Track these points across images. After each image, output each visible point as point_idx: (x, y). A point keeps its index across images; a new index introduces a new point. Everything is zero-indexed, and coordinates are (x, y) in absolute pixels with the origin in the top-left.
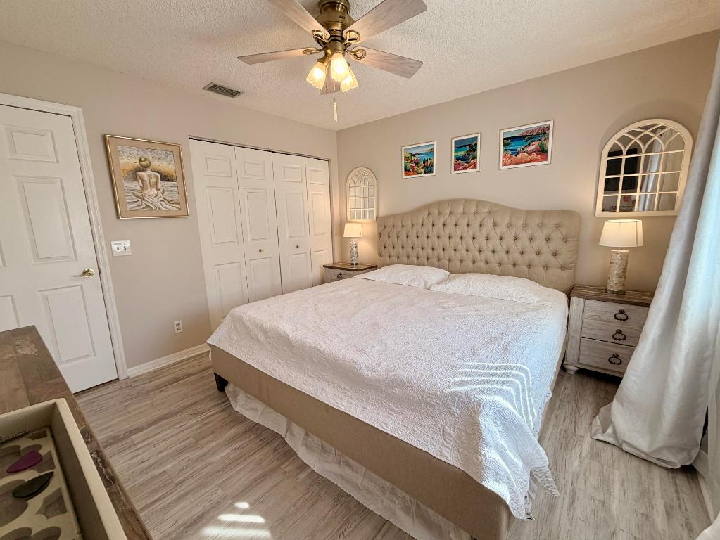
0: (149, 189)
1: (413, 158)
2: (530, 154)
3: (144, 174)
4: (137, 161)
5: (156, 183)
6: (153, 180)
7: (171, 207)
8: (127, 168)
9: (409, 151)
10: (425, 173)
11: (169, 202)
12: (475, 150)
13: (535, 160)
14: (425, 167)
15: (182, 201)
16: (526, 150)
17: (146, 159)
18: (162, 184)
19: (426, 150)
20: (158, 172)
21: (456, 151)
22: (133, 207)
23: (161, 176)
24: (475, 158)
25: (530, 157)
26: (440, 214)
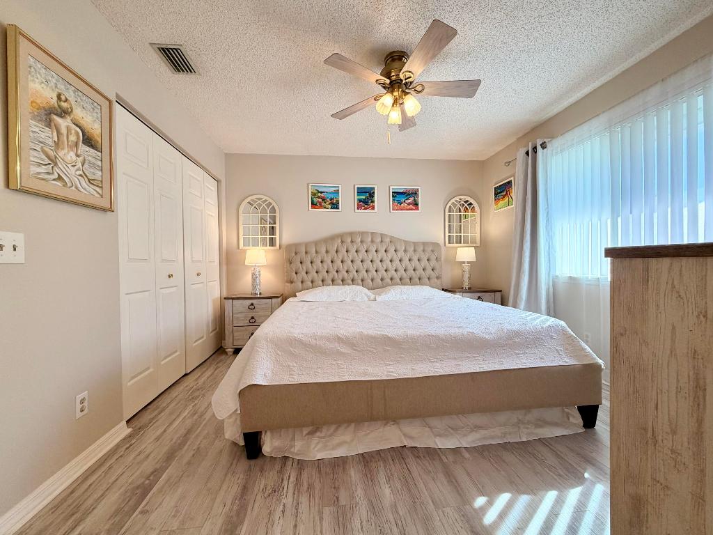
0: (66, 150)
1: (320, 194)
2: (409, 204)
3: (63, 123)
4: (55, 98)
5: (76, 144)
6: (73, 138)
7: (91, 189)
8: (39, 101)
9: (317, 188)
10: (331, 208)
11: (89, 180)
12: (373, 197)
13: (411, 209)
14: (332, 203)
15: (106, 185)
16: (406, 201)
17: (66, 100)
18: (83, 149)
19: (333, 190)
20: (80, 128)
21: (358, 195)
22: (39, 173)
23: (83, 136)
24: (373, 202)
25: (409, 207)
26: (352, 242)
